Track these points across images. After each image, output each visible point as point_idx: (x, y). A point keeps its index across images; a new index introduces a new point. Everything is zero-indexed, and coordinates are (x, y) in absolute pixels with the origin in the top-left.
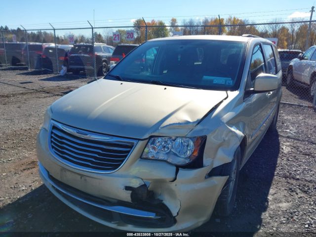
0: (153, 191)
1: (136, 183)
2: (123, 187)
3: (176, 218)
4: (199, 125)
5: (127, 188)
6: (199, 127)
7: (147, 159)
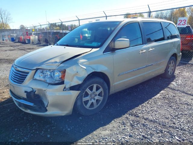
0: (39, 95)
1: (29, 90)
2: (24, 91)
3: (47, 108)
4: (62, 64)
5: (26, 92)
6: (62, 65)
7: (36, 80)
